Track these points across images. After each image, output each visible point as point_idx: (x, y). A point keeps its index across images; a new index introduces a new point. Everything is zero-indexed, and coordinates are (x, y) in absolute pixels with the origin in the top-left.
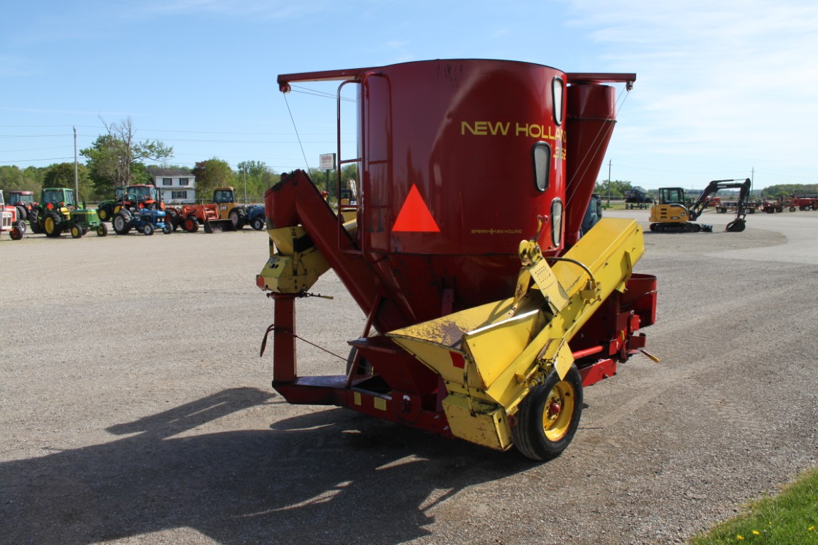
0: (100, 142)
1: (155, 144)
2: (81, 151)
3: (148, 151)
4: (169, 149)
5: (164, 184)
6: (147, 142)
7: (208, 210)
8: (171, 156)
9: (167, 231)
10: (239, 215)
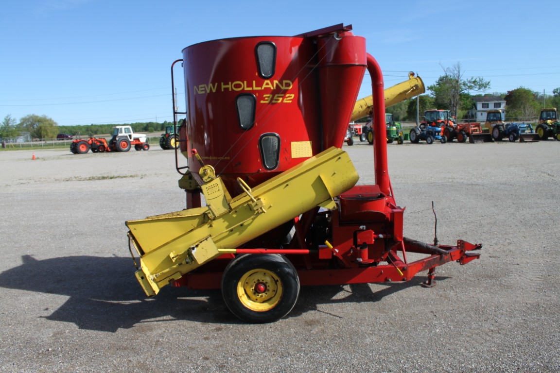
0: (441, 80)
1: (478, 80)
2: (428, 87)
3: (473, 85)
4: (487, 83)
5: (483, 107)
6: (472, 78)
7: (474, 127)
8: (489, 88)
9: (443, 142)
10: (499, 131)
